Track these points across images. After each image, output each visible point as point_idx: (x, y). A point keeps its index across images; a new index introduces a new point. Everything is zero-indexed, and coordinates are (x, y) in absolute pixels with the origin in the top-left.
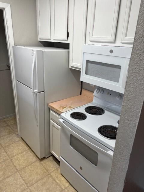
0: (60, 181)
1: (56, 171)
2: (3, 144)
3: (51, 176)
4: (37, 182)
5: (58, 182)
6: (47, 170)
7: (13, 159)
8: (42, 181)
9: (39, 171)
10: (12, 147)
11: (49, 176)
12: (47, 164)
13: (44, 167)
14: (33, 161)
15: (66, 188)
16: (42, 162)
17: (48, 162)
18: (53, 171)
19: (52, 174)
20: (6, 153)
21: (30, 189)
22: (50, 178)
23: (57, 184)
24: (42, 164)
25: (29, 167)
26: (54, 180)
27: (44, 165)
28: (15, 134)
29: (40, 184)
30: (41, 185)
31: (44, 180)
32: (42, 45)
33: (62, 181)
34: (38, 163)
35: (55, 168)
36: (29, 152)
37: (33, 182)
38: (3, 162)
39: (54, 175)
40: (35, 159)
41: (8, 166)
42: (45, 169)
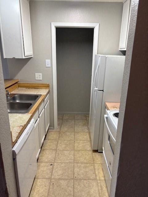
0: (99, 173)
1: (101, 165)
2: (76, 130)
3: (94, 166)
4: (82, 163)
5: (97, 172)
6: (93, 160)
7: (76, 141)
8: (85, 165)
9: (87, 158)
10: (80, 134)
11: (92, 165)
12: (97, 156)
13: (93, 157)
14: (88, 149)
15: (100, 180)
16: (94, 153)
17: (99, 155)
18: (98, 163)
19: (95, 164)
20: (74, 136)
21: (74, 164)
22: (92, 167)
23: (95, 173)
24: (92, 154)
25: (83, 152)
26: (95, 169)
27: (94, 155)
28: (88, 127)
29: (83, 165)
30: (83, 167)
31: (87, 165)
32: (122, 54)
33: (100, 174)
34: (91, 152)
35: (101, 162)
36: (89, 143)
37: (79, 162)
38: (69, 140)
39: (97, 166)
40: (90, 149)
41: (70, 144)
42: (93, 159)
